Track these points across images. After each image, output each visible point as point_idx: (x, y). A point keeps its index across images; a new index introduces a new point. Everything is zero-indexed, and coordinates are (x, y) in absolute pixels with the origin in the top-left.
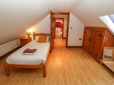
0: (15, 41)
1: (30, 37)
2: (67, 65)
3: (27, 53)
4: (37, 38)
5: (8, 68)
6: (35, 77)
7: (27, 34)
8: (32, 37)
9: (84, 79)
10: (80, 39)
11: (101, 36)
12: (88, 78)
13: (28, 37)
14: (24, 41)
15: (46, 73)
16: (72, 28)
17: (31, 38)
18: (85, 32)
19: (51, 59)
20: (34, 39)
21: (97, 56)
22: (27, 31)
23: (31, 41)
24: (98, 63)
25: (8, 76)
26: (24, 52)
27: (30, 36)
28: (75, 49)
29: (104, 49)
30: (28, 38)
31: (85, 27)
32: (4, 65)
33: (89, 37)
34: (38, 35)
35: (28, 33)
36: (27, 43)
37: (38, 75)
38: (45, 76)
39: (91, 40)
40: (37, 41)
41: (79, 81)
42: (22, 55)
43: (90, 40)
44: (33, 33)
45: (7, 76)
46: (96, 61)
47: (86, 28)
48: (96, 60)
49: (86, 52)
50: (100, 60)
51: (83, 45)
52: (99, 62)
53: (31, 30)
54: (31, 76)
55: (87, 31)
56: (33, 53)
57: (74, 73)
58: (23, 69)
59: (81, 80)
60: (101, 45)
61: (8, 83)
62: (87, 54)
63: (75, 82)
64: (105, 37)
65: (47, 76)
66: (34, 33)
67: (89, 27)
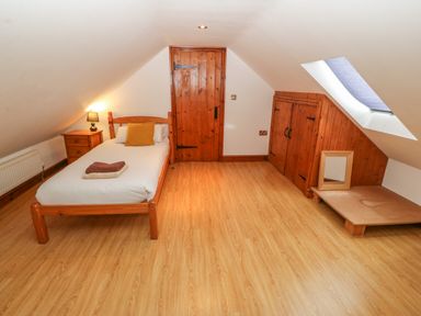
0: (47, 142)
1: (99, 129)
2: (220, 206)
3: (99, 174)
4: (122, 131)
5: (43, 217)
6: (125, 240)
7: (88, 120)
8: (103, 127)
9: (263, 237)
10: (263, 133)
11: (313, 119)
12: (272, 233)
13: (92, 130)
14: (77, 144)
15: (159, 229)
16: (234, 97)
17: (100, 134)
18: (275, 109)
19: (170, 194)
20: (113, 135)
21: (305, 179)
22: (88, 109)
23: (101, 141)
24: (308, 197)
25: (44, 243)
26: (88, 171)
27: (97, 125)
28: (249, 164)
29: (323, 155)
30: (90, 133)
31: (277, 92)
32: (32, 207)
33: (287, 124)
34: (123, 121)
35: (92, 116)
36: (90, 148)
37: (133, 234)
38: (154, 235)
39: (292, 135)
40: (124, 140)
41: (248, 242)
42: (85, 178)
43: (289, 134)
44: (107, 116)
45: (40, 243)
46: (305, 194)
47: (279, 97)
48: (303, 191)
49: (279, 170)
50: (313, 189)
51: (270, 152)
52: (310, 195)
53: (101, 107)
54: (113, 237)
55: (281, 106)
56: (118, 173)
57: (237, 225)
58: (80, 216)
59: (254, 240)
60: (315, 147)
61: (46, 258)
62: (281, 175)
63: (237, 245)
64: (322, 122)
65: (160, 236)
66: (110, 114)
67: (285, 93)
